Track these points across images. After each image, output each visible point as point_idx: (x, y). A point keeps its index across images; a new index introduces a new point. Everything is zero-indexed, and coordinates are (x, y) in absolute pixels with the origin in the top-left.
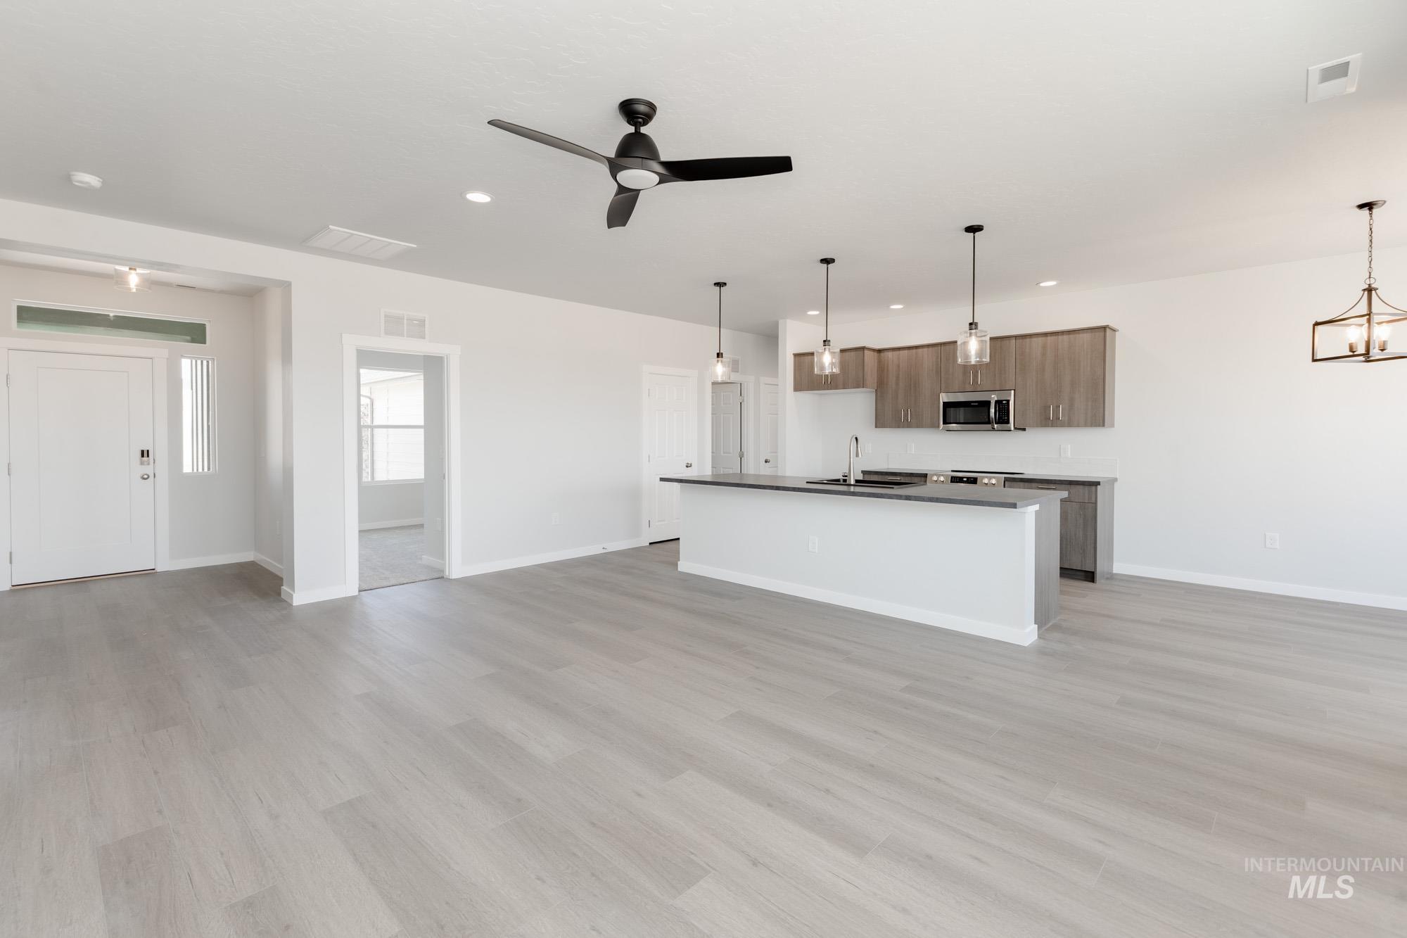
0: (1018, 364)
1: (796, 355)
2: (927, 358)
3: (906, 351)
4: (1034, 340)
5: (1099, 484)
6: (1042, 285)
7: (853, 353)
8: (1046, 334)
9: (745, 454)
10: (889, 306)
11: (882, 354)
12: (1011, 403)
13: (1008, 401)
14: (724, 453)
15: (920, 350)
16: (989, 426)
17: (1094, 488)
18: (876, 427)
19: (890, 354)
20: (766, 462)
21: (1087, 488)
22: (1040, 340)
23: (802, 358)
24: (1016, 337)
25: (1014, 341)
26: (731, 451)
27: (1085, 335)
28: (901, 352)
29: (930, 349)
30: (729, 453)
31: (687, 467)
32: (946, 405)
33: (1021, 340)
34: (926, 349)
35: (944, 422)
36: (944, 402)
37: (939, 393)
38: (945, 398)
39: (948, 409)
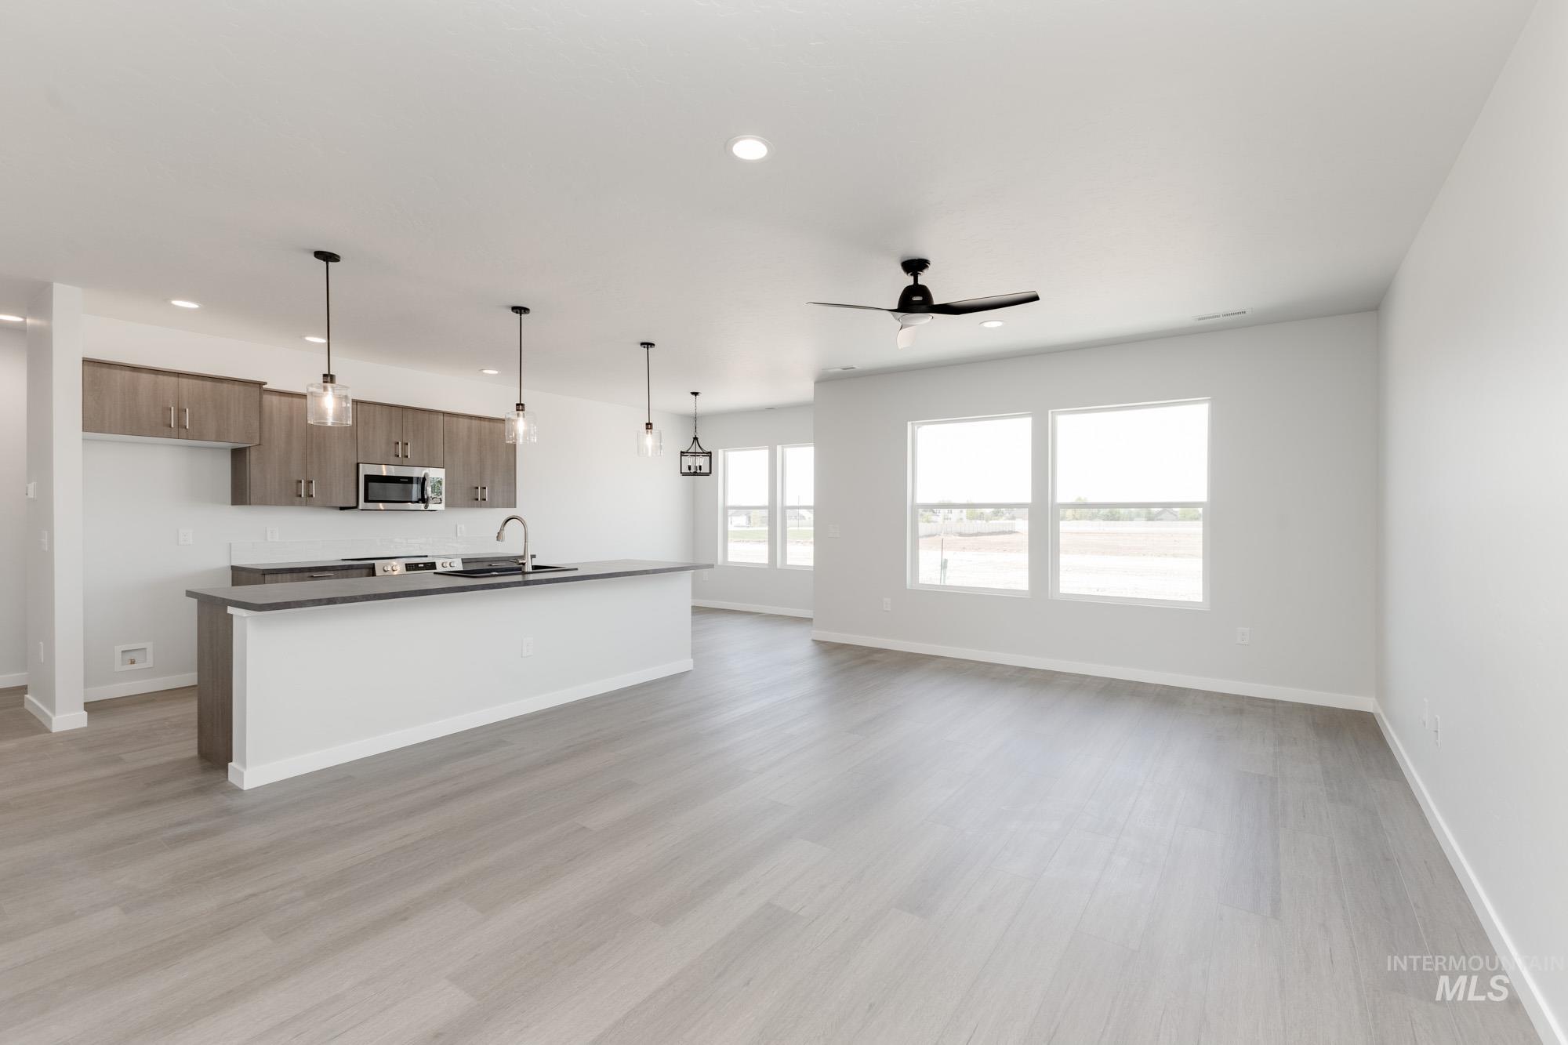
6: (485, 371)
24: (444, 413)
32: (369, 479)
35: (366, 500)
36: (365, 476)
37: (358, 464)
38: (366, 470)
39: (370, 484)
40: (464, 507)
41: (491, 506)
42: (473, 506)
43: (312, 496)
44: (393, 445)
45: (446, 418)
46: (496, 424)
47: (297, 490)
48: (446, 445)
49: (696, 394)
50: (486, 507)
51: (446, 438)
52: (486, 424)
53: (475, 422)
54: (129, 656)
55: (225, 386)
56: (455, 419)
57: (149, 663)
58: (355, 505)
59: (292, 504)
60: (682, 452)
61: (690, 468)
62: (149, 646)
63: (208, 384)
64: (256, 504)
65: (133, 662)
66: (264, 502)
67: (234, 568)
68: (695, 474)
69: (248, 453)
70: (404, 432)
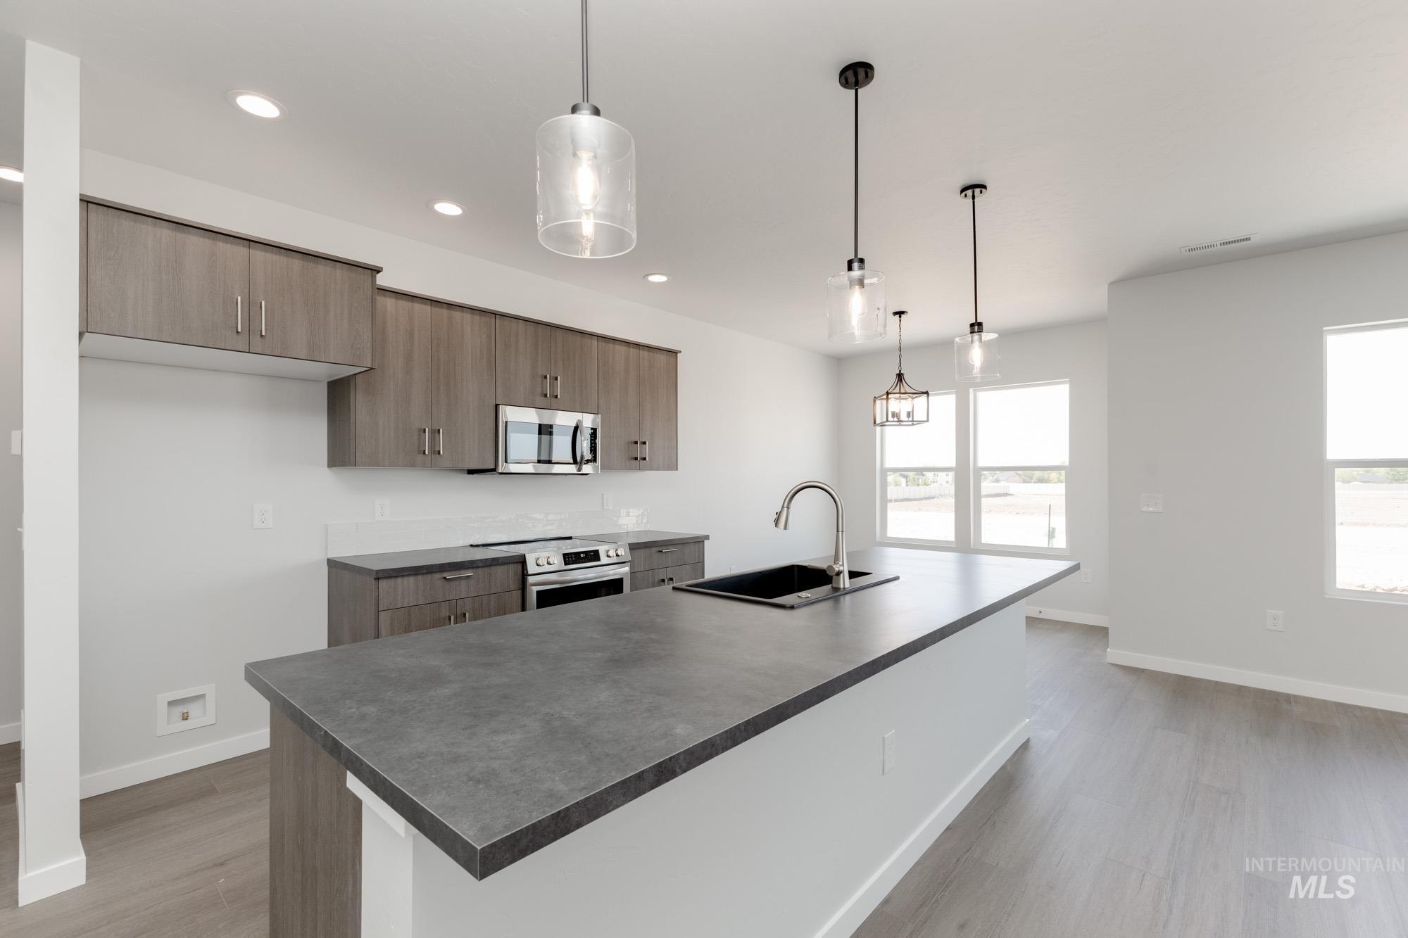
2: (471, 333)
4: (618, 347)
6: (651, 278)
11: (384, 300)
15: (457, 314)
24: (599, 337)
25: (596, 342)
28: (417, 306)
29: (477, 318)
33: (604, 344)
34: (467, 316)
37: (497, 406)
40: (621, 470)
41: (652, 468)
42: (630, 469)
43: (439, 452)
44: (540, 379)
45: (599, 343)
46: (656, 354)
47: (419, 445)
48: (600, 381)
49: (900, 313)
50: (646, 469)
51: (600, 373)
52: (645, 354)
53: (633, 351)
54: (179, 710)
55: (322, 269)
56: (610, 345)
57: (210, 718)
58: (493, 467)
59: (411, 465)
62: (209, 689)
63: (296, 263)
64: (364, 465)
65: (185, 717)
66: (375, 462)
67: (332, 564)
69: (352, 384)
70: (552, 361)
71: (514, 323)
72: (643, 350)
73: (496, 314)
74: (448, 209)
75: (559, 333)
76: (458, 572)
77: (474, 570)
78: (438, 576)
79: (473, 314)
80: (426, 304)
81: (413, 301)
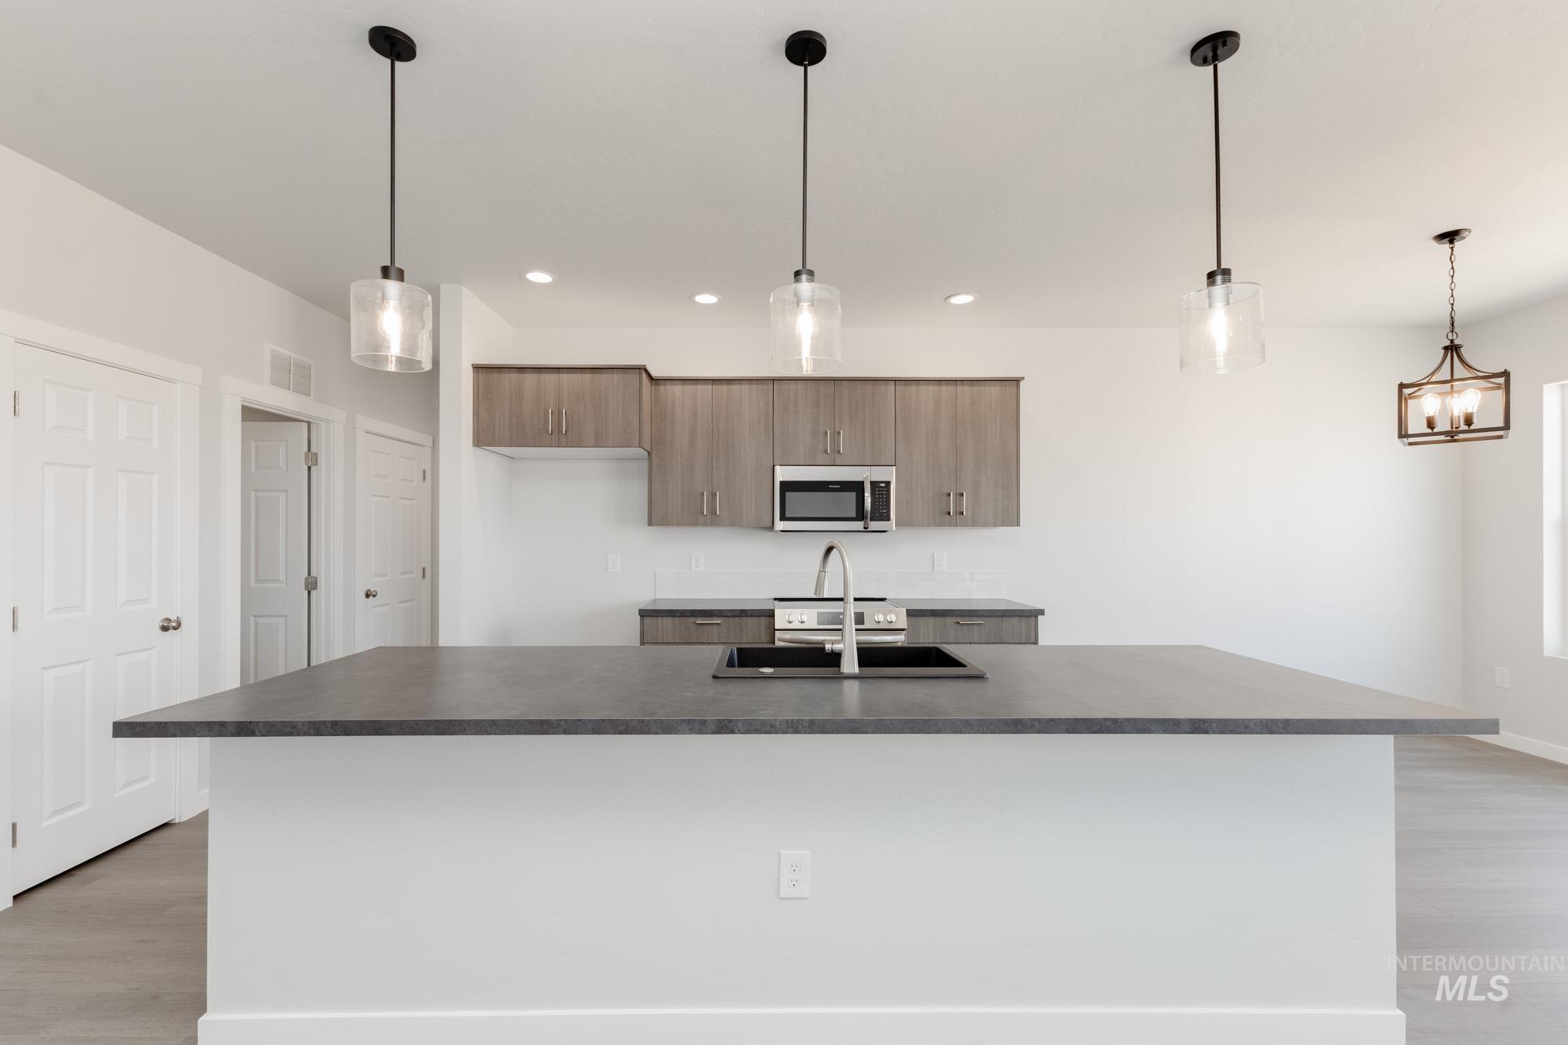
0: (898, 424)
1: (477, 368)
2: (749, 401)
3: (709, 387)
4: (923, 388)
5: (1043, 614)
6: (955, 300)
7: (616, 377)
8: (939, 382)
9: (321, 583)
10: (691, 297)
11: (662, 388)
12: (893, 487)
13: (888, 483)
14: (257, 581)
15: (735, 388)
16: (859, 525)
17: (1033, 619)
18: (650, 524)
19: (677, 389)
20: (367, 596)
21: (1024, 620)
22: (932, 389)
23: (495, 375)
24: (896, 381)
25: (893, 387)
26: (282, 577)
27: (993, 388)
28: (700, 387)
29: (754, 387)
30: (278, 581)
31: (165, 629)
32: (787, 487)
33: (903, 388)
34: (745, 387)
35: (783, 518)
36: (781, 482)
37: (774, 466)
38: (783, 474)
39: (788, 494)
40: (928, 525)
41: (974, 523)
42: (941, 524)
44: (820, 436)
45: (898, 387)
46: (982, 388)
47: (699, 507)
48: (898, 430)
49: (1450, 237)
50: (964, 525)
51: (898, 420)
53: (946, 390)
55: (604, 377)
56: (913, 388)
58: (769, 525)
59: (695, 523)
60: (1402, 386)
61: (1431, 424)
68: (1452, 435)
70: (837, 416)
71: (792, 386)
72: (963, 385)
73: (773, 380)
74: (706, 299)
75: (846, 385)
76: (709, 618)
77: (722, 618)
78: (691, 620)
79: (750, 384)
80: (707, 384)
81: (696, 384)
